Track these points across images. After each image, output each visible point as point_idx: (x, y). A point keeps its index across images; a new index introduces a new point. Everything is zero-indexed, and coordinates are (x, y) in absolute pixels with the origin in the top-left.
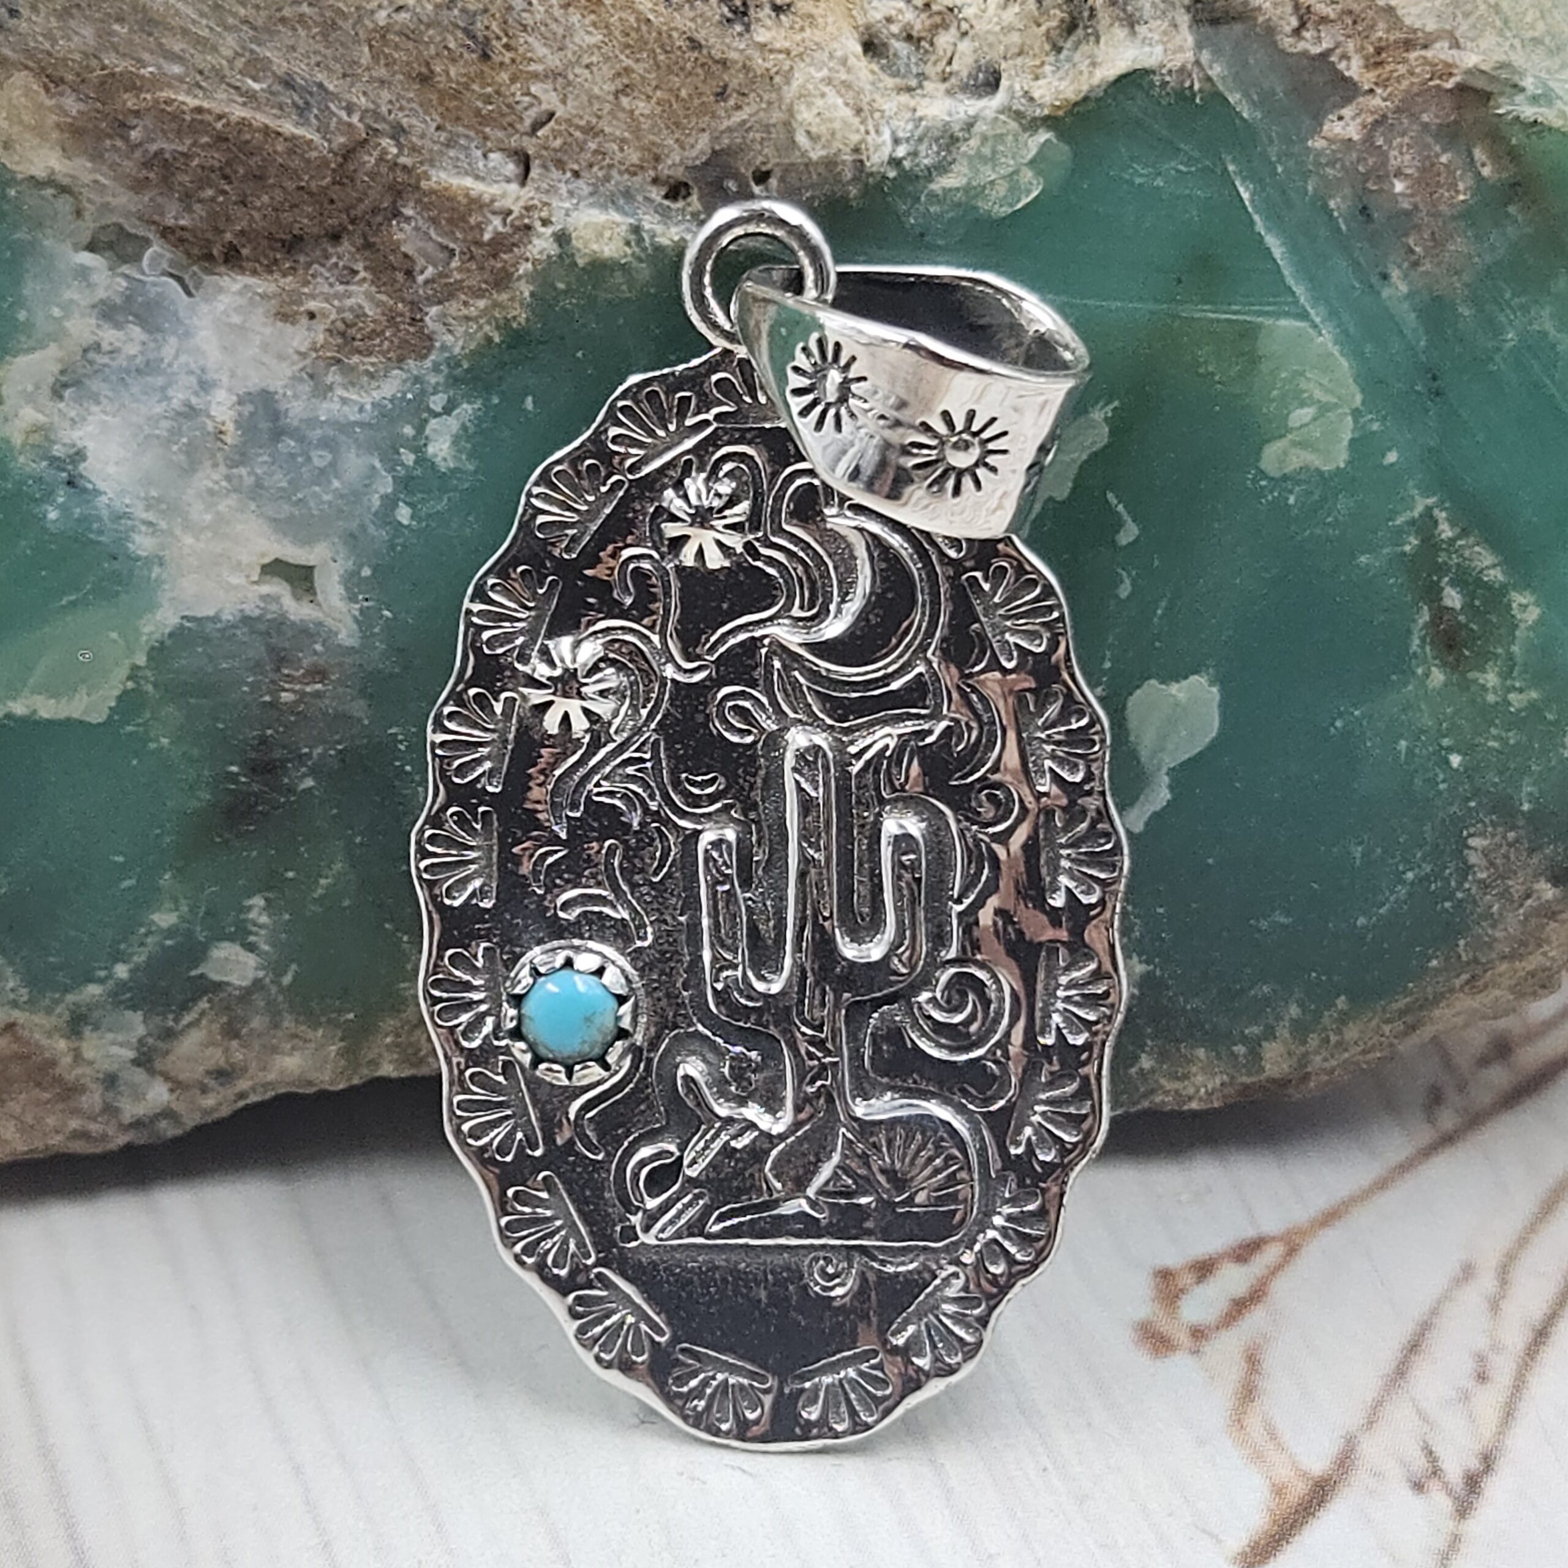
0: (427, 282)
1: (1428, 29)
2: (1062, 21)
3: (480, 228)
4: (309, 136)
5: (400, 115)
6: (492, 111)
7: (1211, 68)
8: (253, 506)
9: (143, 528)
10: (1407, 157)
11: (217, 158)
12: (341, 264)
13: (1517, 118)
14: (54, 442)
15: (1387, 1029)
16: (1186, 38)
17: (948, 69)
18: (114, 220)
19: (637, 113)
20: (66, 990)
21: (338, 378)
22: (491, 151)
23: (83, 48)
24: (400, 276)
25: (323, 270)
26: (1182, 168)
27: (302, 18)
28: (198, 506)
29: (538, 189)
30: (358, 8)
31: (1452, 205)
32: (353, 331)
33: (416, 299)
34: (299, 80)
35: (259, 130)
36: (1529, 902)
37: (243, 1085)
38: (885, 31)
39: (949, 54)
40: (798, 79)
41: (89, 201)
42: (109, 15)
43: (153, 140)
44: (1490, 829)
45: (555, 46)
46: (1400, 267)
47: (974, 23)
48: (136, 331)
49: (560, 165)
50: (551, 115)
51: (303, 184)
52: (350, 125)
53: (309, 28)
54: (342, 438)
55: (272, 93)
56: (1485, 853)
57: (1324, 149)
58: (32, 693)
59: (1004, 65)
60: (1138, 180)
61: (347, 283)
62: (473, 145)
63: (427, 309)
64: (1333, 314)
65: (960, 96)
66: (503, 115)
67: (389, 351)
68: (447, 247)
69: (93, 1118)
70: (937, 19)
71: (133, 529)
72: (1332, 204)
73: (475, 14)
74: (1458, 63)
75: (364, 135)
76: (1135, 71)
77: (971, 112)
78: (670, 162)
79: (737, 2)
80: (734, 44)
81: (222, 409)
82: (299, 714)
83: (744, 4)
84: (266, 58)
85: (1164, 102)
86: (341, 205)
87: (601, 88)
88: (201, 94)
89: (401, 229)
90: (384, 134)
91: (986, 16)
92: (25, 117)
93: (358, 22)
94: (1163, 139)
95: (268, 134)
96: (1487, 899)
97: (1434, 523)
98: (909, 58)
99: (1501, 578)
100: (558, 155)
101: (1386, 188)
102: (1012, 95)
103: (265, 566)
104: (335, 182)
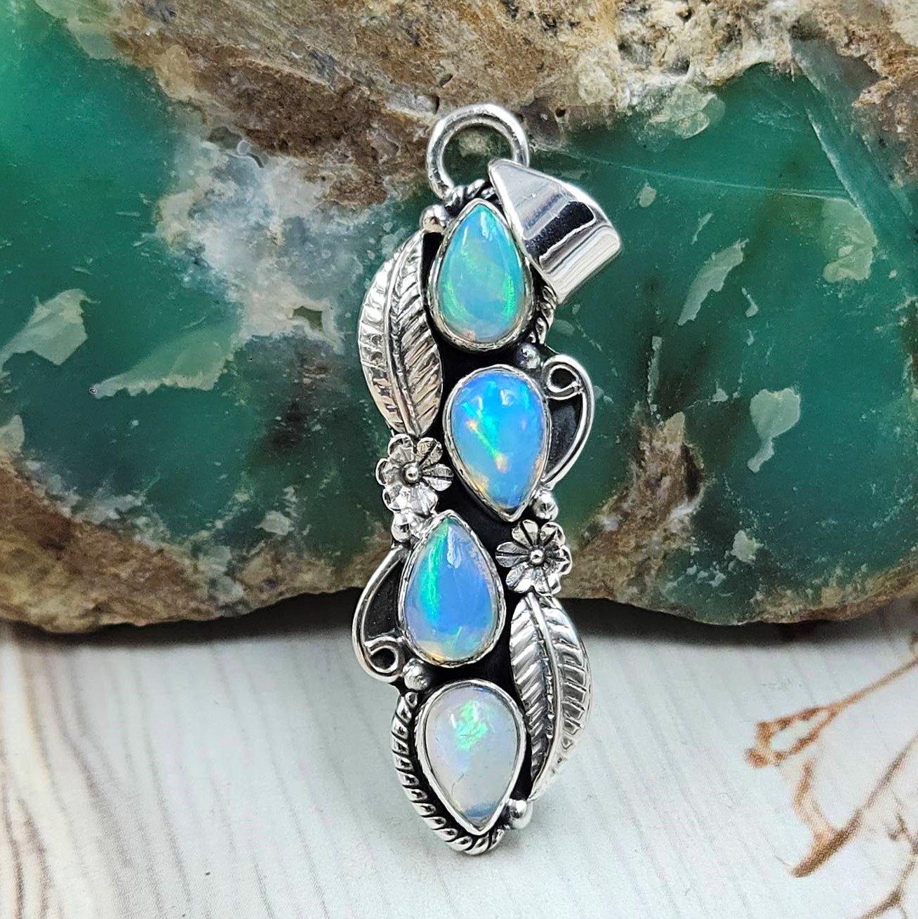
0: (384, 163)
2: (724, 35)
3: (411, 134)
4: (324, 84)
5: (372, 74)
6: (419, 74)
7: (801, 62)
8: (290, 278)
9: (233, 288)
10: (905, 113)
11: (276, 95)
12: (340, 152)
14: (189, 241)
15: (888, 584)
16: (788, 46)
17: (662, 60)
18: (223, 125)
19: (495, 77)
20: (190, 533)
21: (337, 213)
22: (419, 94)
23: (208, 34)
24: (370, 160)
25: (331, 155)
26: (784, 115)
27: (322, 22)
28: (262, 277)
30: (351, 17)
32: (344, 187)
33: (378, 172)
34: (320, 55)
35: (297, 79)
37: (282, 588)
38: (630, 39)
39: (663, 52)
40: (581, 62)
41: (210, 115)
42: (221, 17)
43: (244, 84)
45: (454, 40)
46: (899, 172)
47: (677, 35)
48: (233, 184)
49: (455, 103)
50: (451, 76)
51: (320, 109)
52: (345, 78)
53: (325, 27)
54: (337, 243)
55: (305, 60)
57: (860, 108)
58: (174, 373)
59: (691, 58)
60: (761, 121)
61: (343, 162)
62: (409, 91)
63: (383, 178)
64: (863, 195)
65: (669, 74)
66: (425, 76)
67: (364, 198)
68: (395, 145)
69: (203, 602)
70: (658, 34)
71: (228, 288)
72: (864, 137)
73: (412, 21)
75: (352, 84)
76: (760, 63)
77: (673, 83)
78: (512, 103)
79: (551, 20)
80: (548, 42)
81: (275, 226)
82: (313, 390)
83: (554, 21)
84: (302, 42)
85: (775, 80)
86: (340, 121)
87: (477, 63)
88: (268, 60)
89: (371, 135)
90: (363, 84)
91: (683, 32)
92: (177, 69)
93: (351, 23)
94: (774, 100)
95: (302, 82)
97: (916, 310)
98: (642, 53)
100: (455, 97)
101: (893, 130)
102: (695, 74)
103: (296, 310)
104: (337, 109)
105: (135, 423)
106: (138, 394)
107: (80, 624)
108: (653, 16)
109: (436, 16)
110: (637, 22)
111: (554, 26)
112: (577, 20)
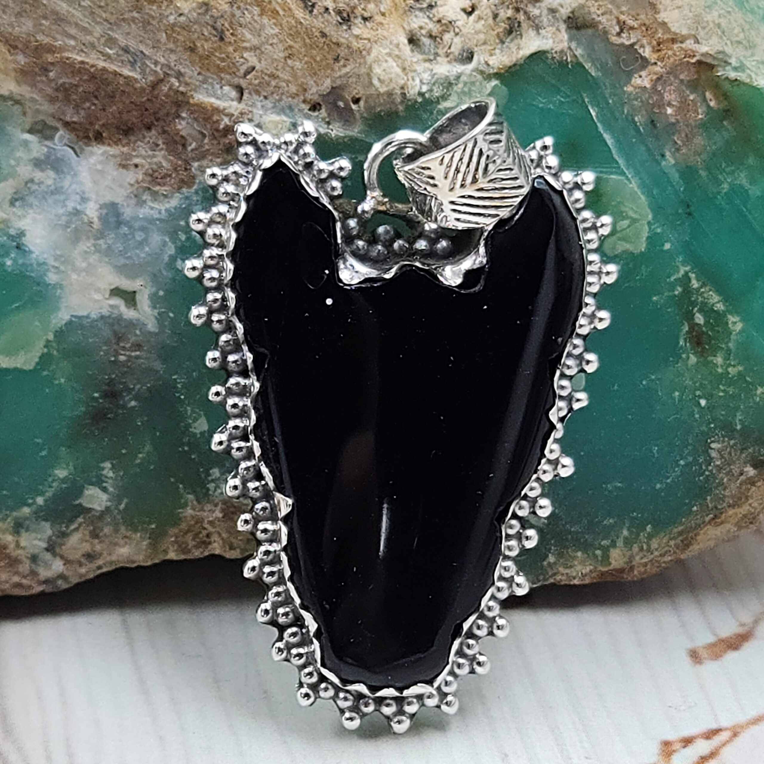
0: (192, 150)
1: (683, 33)
2: (505, 29)
3: (218, 121)
4: (136, 76)
5: (181, 67)
6: (224, 66)
7: (576, 50)
8: (106, 259)
9: (53, 270)
10: (673, 96)
11: (92, 87)
12: (151, 142)
13: (727, 78)
14: (11, 228)
15: (672, 543)
16: (564, 36)
17: (449, 51)
18: (41, 117)
19: (295, 68)
20: (13, 510)
21: (149, 198)
22: (224, 85)
23: (27, 31)
24: (180, 148)
25: (142, 144)
26: (562, 99)
27: (133, 19)
28: (79, 259)
29: (246, 105)
30: (160, 14)
31: (696, 121)
32: (156, 174)
33: (187, 159)
34: (131, 49)
35: (111, 73)
36: (742, 477)
37: (100, 562)
38: (419, 33)
39: (449, 44)
40: (374, 54)
41: (30, 108)
42: (40, 16)
43: (61, 78)
44: (721, 439)
45: (256, 34)
46: (670, 151)
47: (462, 28)
48: (51, 173)
49: (258, 93)
50: (253, 68)
51: (133, 100)
52: (156, 72)
53: (137, 24)
54: (150, 226)
55: (118, 55)
56: (719, 451)
57: (632, 92)
59: (476, 49)
60: (541, 105)
61: (154, 150)
62: (215, 83)
63: (192, 164)
64: (637, 173)
65: (455, 64)
66: (230, 68)
67: (174, 183)
68: (202, 133)
69: (25, 577)
70: (444, 27)
71: (48, 270)
72: (636, 119)
73: (217, 18)
74: (698, 50)
75: (162, 76)
76: (539, 52)
77: (459, 71)
78: (311, 92)
79: (345, 15)
80: (343, 35)
81: (92, 211)
82: (128, 367)
83: (348, 16)
84: (115, 38)
85: (553, 67)
86: (152, 111)
87: (278, 55)
88: (84, 55)
89: (180, 124)
90: (172, 76)
91: (467, 26)
93: (160, 21)
94: (553, 85)
95: (116, 75)
96: (721, 475)
97: (690, 280)
98: (430, 45)
99: (723, 308)
100: (258, 88)
101: (663, 111)
102: (479, 63)
103: (112, 290)
104: (148, 100)
108: (439, 12)
109: (239, 12)
110: (424, 18)
111: (349, 20)
112: (369, 15)
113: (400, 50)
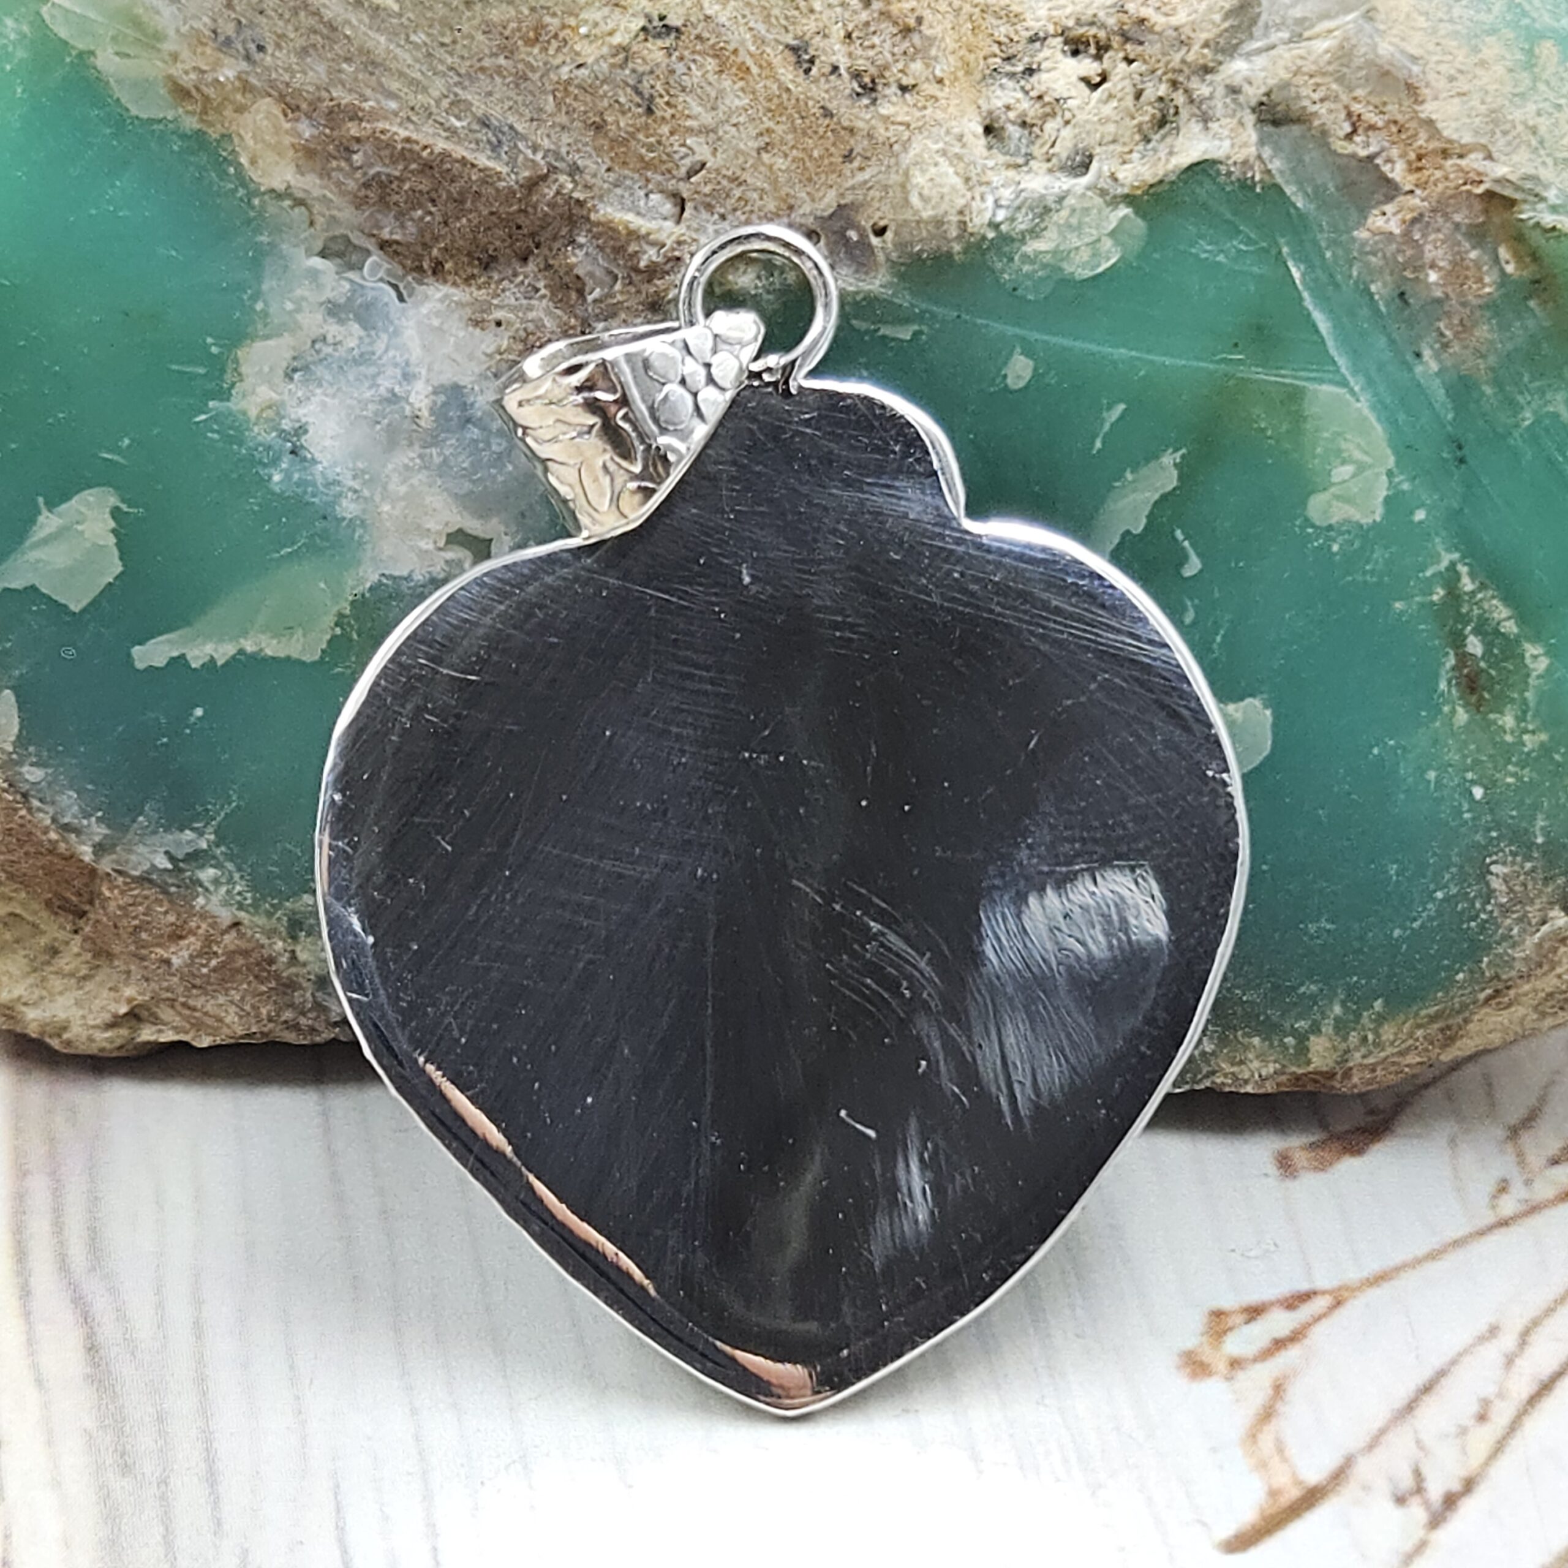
0: (595, 301)
1: (1463, 142)
2: (1153, 116)
3: (636, 255)
4: (499, 169)
5: (577, 156)
6: (653, 158)
7: (1271, 161)
8: (439, 482)
9: (350, 494)
10: (1440, 252)
11: (425, 185)
12: (526, 282)
13: (1538, 224)
14: (283, 417)
15: (1420, 1033)
16: (1251, 135)
17: (1051, 151)
18: (341, 231)
19: (775, 168)
22: (651, 192)
23: (318, 82)
24: (574, 295)
25: (512, 286)
26: (1242, 247)
27: (499, 70)
28: (395, 478)
29: (688, 227)
30: (545, 64)
31: (1478, 297)
33: (586, 315)
34: (494, 121)
35: (457, 161)
36: (1545, 929)
38: (1003, 117)
39: (1053, 139)
40: (915, 149)
41: (321, 214)
42: (339, 55)
43: (371, 165)
44: (1510, 859)
45: (709, 106)
46: (1432, 347)
47: (1076, 112)
48: (355, 328)
49: (709, 207)
50: (703, 165)
51: (494, 209)
52: (533, 161)
53: (504, 77)
55: (471, 131)
56: (1506, 879)
57: (1367, 240)
58: (258, 631)
59: (1098, 150)
60: (1204, 256)
61: (530, 298)
62: (636, 186)
63: (594, 325)
64: (1370, 383)
65: (1058, 174)
66: (663, 162)
68: (613, 273)
69: (303, 1014)
70: (1048, 109)
71: (340, 495)
72: (1373, 288)
73: (643, 74)
74: (1489, 171)
75: (545, 170)
76: (1205, 161)
77: (1065, 187)
78: (801, 212)
79: (867, 80)
80: (862, 115)
81: (420, 397)
83: (873, 81)
84: (467, 101)
85: (1228, 189)
86: (526, 230)
87: (746, 145)
88: (411, 127)
89: (574, 254)
90: (562, 172)
91: (1087, 108)
92: (267, 138)
93: (546, 73)
94: (1227, 222)
95: (465, 165)
96: (1508, 921)
97: (1458, 577)
98: (1020, 139)
99: (1515, 630)
100: (708, 199)
101: (1422, 277)
102: (1099, 175)
103: (449, 535)
104: (520, 211)
105: (199, 712)
106: (203, 665)
107: (104, 1040)
108: (1041, 82)
109: (681, 65)
110: (1016, 90)
111: (873, 90)
112: (913, 82)
113: (964, 146)
